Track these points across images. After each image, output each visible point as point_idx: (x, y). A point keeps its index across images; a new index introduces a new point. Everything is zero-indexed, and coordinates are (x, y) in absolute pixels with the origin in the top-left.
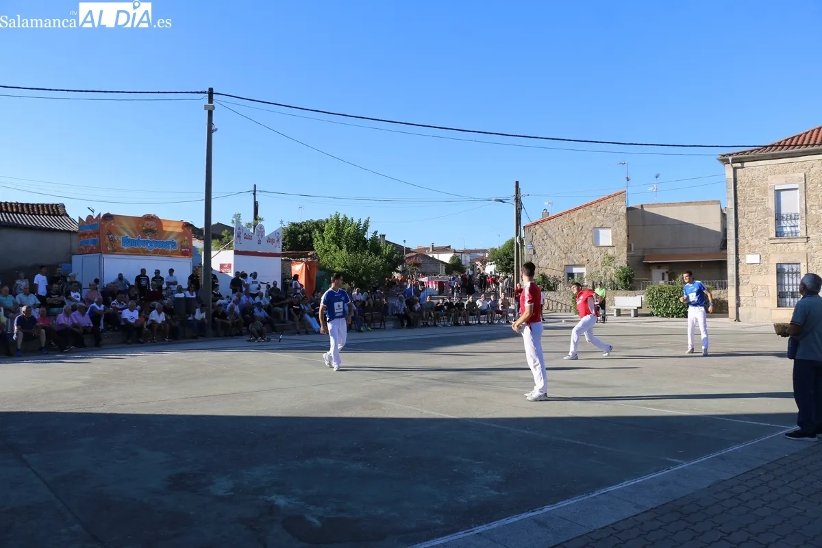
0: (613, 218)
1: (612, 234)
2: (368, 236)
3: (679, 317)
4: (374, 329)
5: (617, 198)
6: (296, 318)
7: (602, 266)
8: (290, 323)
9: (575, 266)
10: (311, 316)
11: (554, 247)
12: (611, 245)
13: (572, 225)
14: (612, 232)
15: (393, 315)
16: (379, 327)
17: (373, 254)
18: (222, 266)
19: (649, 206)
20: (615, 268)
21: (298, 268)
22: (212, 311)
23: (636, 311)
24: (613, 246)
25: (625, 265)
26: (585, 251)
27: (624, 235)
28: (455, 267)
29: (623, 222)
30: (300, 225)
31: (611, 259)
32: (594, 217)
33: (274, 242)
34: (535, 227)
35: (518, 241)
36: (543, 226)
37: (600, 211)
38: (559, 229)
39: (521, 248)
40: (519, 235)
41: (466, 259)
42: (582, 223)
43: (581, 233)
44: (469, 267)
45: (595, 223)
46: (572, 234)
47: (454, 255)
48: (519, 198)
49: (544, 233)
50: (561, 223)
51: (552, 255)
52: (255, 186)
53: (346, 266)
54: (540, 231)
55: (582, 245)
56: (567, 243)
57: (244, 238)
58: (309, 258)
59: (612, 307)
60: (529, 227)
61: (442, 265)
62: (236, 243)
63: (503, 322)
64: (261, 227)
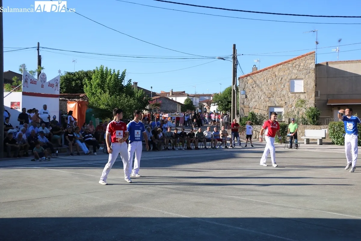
0: (305, 71)
1: (304, 84)
2: (125, 83)
5: (308, 57)
6: (71, 143)
7: (296, 107)
8: (65, 147)
9: (276, 107)
10: (82, 142)
11: (261, 93)
12: (303, 91)
13: (274, 77)
14: (304, 82)
17: (128, 96)
19: (332, 63)
20: (305, 109)
21: (72, 106)
23: (321, 140)
24: (305, 93)
25: (313, 106)
26: (284, 96)
27: (313, 84)
28: (188, 106)
29: (313, 75)
30: (74, 74)
31: (303, 102)
32: (291, 71)
33: (54, 87)
34: (247, 78)
35: (234, 89)
36: (253, 77)
37: (295, 67)
38: (264, 80)
39: (237, 93)
40: (235, 84)
41: (196, 101)
42: (282, 76)
43: (281, 83)
44: (198, 107)
45: (291, 75)
46: (274, 83)
47: (187, 98)
48: (236, 56)
49: (254, 83)
50: (266, 75)
51: (259, 98)
52: (39, 43)
53: (108, 105)
54: (250, 81)
55: (281, 91)
56: (271, 90)
57: (31, 83)
58: (81, 99)
59: (303, 137)
60: (243, 78)
61: (179, 105)
62: (24, 86)
63: (223, 147)
64: (44, 75)
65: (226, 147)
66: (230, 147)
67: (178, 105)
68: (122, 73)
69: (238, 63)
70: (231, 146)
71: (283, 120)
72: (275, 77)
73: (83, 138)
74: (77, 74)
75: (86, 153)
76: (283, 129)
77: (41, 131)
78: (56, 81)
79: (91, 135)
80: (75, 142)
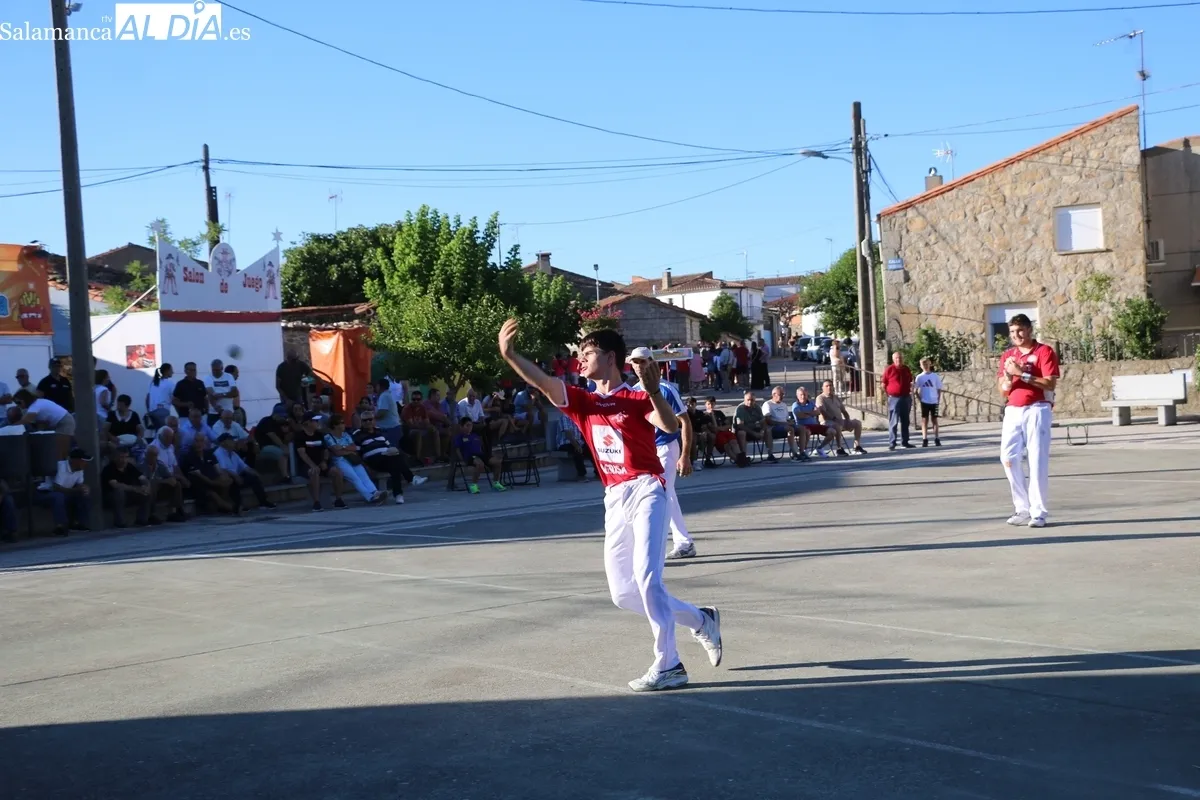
0: (1105, 177)
1: (1105, 219)
2: (498, 258)
4: (512, 485)
5: (1114, 127)
7: (1082, 302)
8: (300, 482)
9: (1010, 305)
10: (354, 464)
11: (955, 261)
12: (1102, 246)
13: (998, 205)
14: (1104, 213)
15: (556, 450)
16: (523, 479)
17: (500, 305)
18: (131, 352)
20: (1113, 305)
21: (326, 352)
22: (100, 464)
23: (1170, 410)
24: (1108, 251)
25: (1140, 295)
26: (1036, 266)
27: (1136, 217)
28: (728, 321)
29: (1134, 187)
30: (334, 242)
31: (1103, 282)
32: (1057, 178)
33: (261, 287)
34: (905, 215)
35: (865, 252)
36: (925, 209)
37: (1070, 163)
38: (966, 216)
39: (873, 268)
40: (867, 237)
41: (751, 301)
42: (1025, 198)
43: (1023, 223)
44: (759, 322)
45: (1058, 194)
46: (1001, 226)
47: (722, 293)
48: (863, 143)
49: (929, 228)
50: (972, 200)
51: (953, 280)
52: (206, 147)
53: (435, 336)
54: (918, 222)
55: (1027, 250)
56: (990, 250)
57: (185, 279)
58: (357, 321)
59: (1109, 404)
60: (891, 216)
61: (691, 321)
62: (163, 293)
63: (831, 454)
64: (227, 251)
65: (841, 453)
66: (853, 453)
67: (688, 321)
68: (485, 227)
69: (873, 166)
70: (859, 448)
72: (1002, 203)
73: (358, 448)
74: (344, 239)
75: (368, 499)
77: (220, 433)
78: (268, 268)
79: (382, 438)
80: (330, 463)
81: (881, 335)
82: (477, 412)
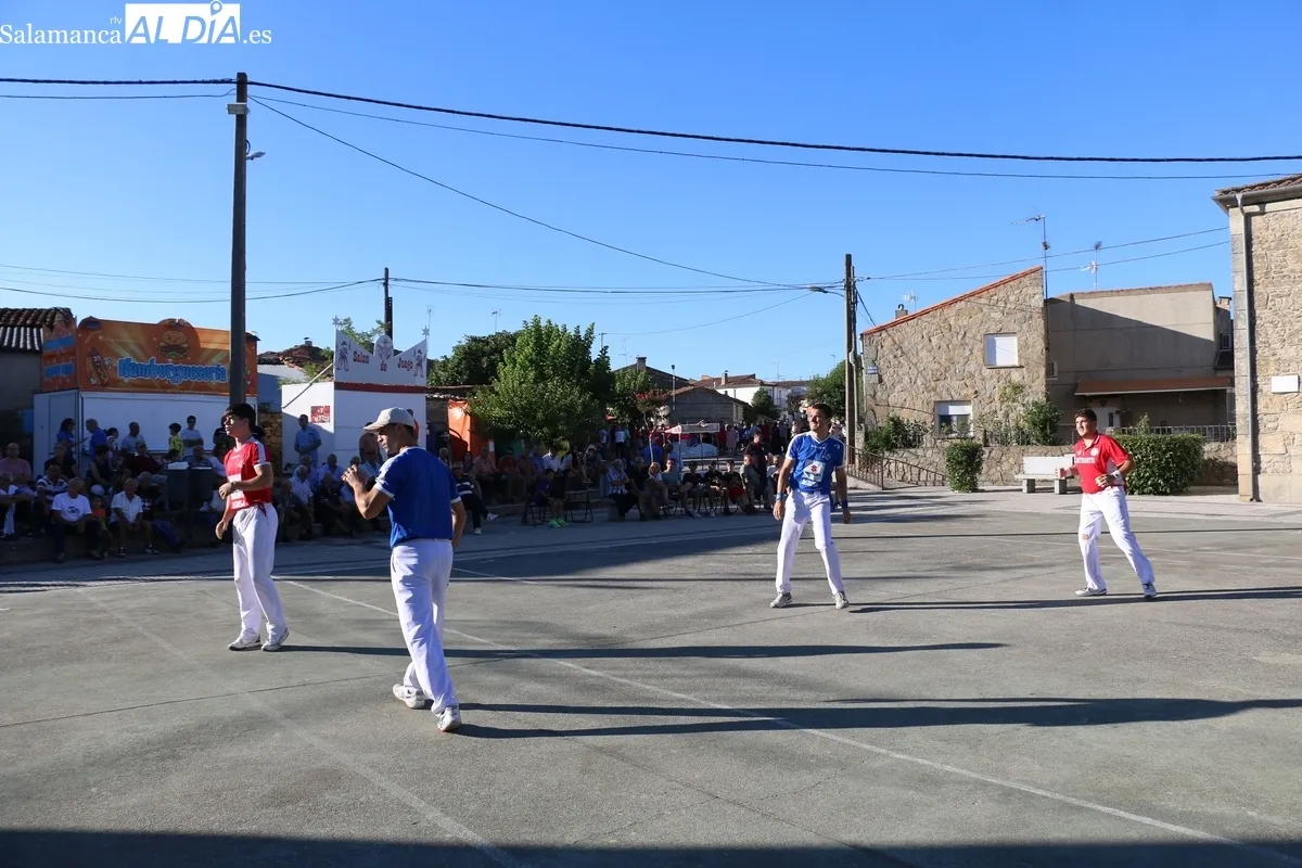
0: (1020, 315)
1: (1019, 345)
2: (593, 354)
3: (1143, 493)
5: (1026, 280)
7: (1002, 402)
9: (954, 402)
11: (914, 370)
12: (1017, 364)
13: (945, 331)
14: (1019, 341)
15: (605, 496)
16: (582, 518)
18: (315, 410)
19: (1083, 295)
20: (1024, 405)
23: (1063, 483)
24: (1021, 367)
25: (1042, 398)
26: (972, 376)
27: (1040, 345)
28: (764, 406)
29: (1039, 323)
30: (485, 341)
31: (1018, 388)
32: (987, 314)
33: (411, 368)
34: (880, 335)
35: (851, 361)
36: (894, 333)
37: (996, 304)
38: (923, 338)
39: (857, 372)
40: (853, 351)
41: (780, 395)
42: (965, 326)
43: (963, 345)
44: (785, 410)
45: (987, 325)
46: (948, 346)
47: (760, 389)
48: (852, 283)
49: (897, 346)
50: (927, 326)
51: (913, 383)
52: (387, 270)
54: (888, 343)
55: (965, 365)
56: (939, 363)
57: (355, 360)
59: (1020, 477)
60: (870, 336)
61: (738, 407)
62: (338, 369)
67: (735, 407)
68: (585, 333)
69: (859, 299)
71: (972, 434)
72: (948, 330)
76: (969, 458)
78: (417, 354)
79: (468, 483)
81: (861, 420)
82: (556, 465)
